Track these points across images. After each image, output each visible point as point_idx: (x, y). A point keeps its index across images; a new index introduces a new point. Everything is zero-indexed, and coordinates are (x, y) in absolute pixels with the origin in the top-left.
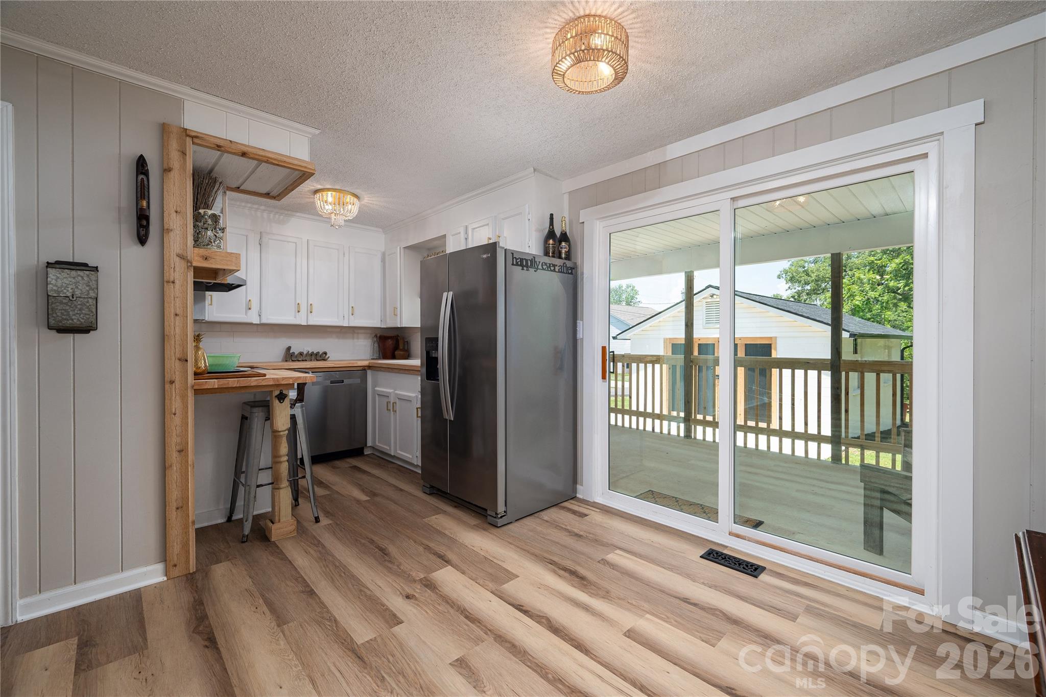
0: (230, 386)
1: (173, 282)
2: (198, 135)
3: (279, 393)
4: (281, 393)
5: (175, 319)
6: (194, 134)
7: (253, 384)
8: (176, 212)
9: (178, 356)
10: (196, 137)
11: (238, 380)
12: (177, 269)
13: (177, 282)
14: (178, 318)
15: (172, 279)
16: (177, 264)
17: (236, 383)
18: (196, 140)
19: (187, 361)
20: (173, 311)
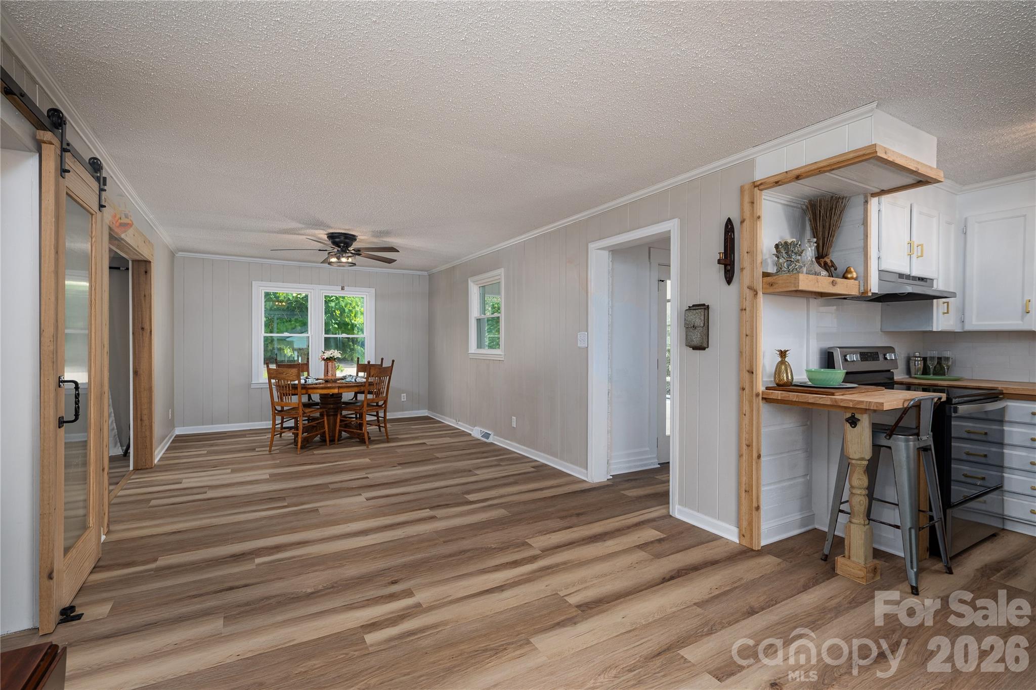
0: (790, 400)
1: (745, 310)
2: (763, 181)
3: (850, 416)
4: (853, 416)
5: (746, 338)
6: (759, 183)
7: (810, 401)
8: (747, 253)
9: (748, 368)
10: (761, 184)
11: (797, 395)
12: (748, 299)
13: (747, 309)
14: (747, 337)
15: (744, 308)
16: (747, 295)
17: (796, 397)
18: (761, 187)
19: (753, 373)
20: (744, 332)
